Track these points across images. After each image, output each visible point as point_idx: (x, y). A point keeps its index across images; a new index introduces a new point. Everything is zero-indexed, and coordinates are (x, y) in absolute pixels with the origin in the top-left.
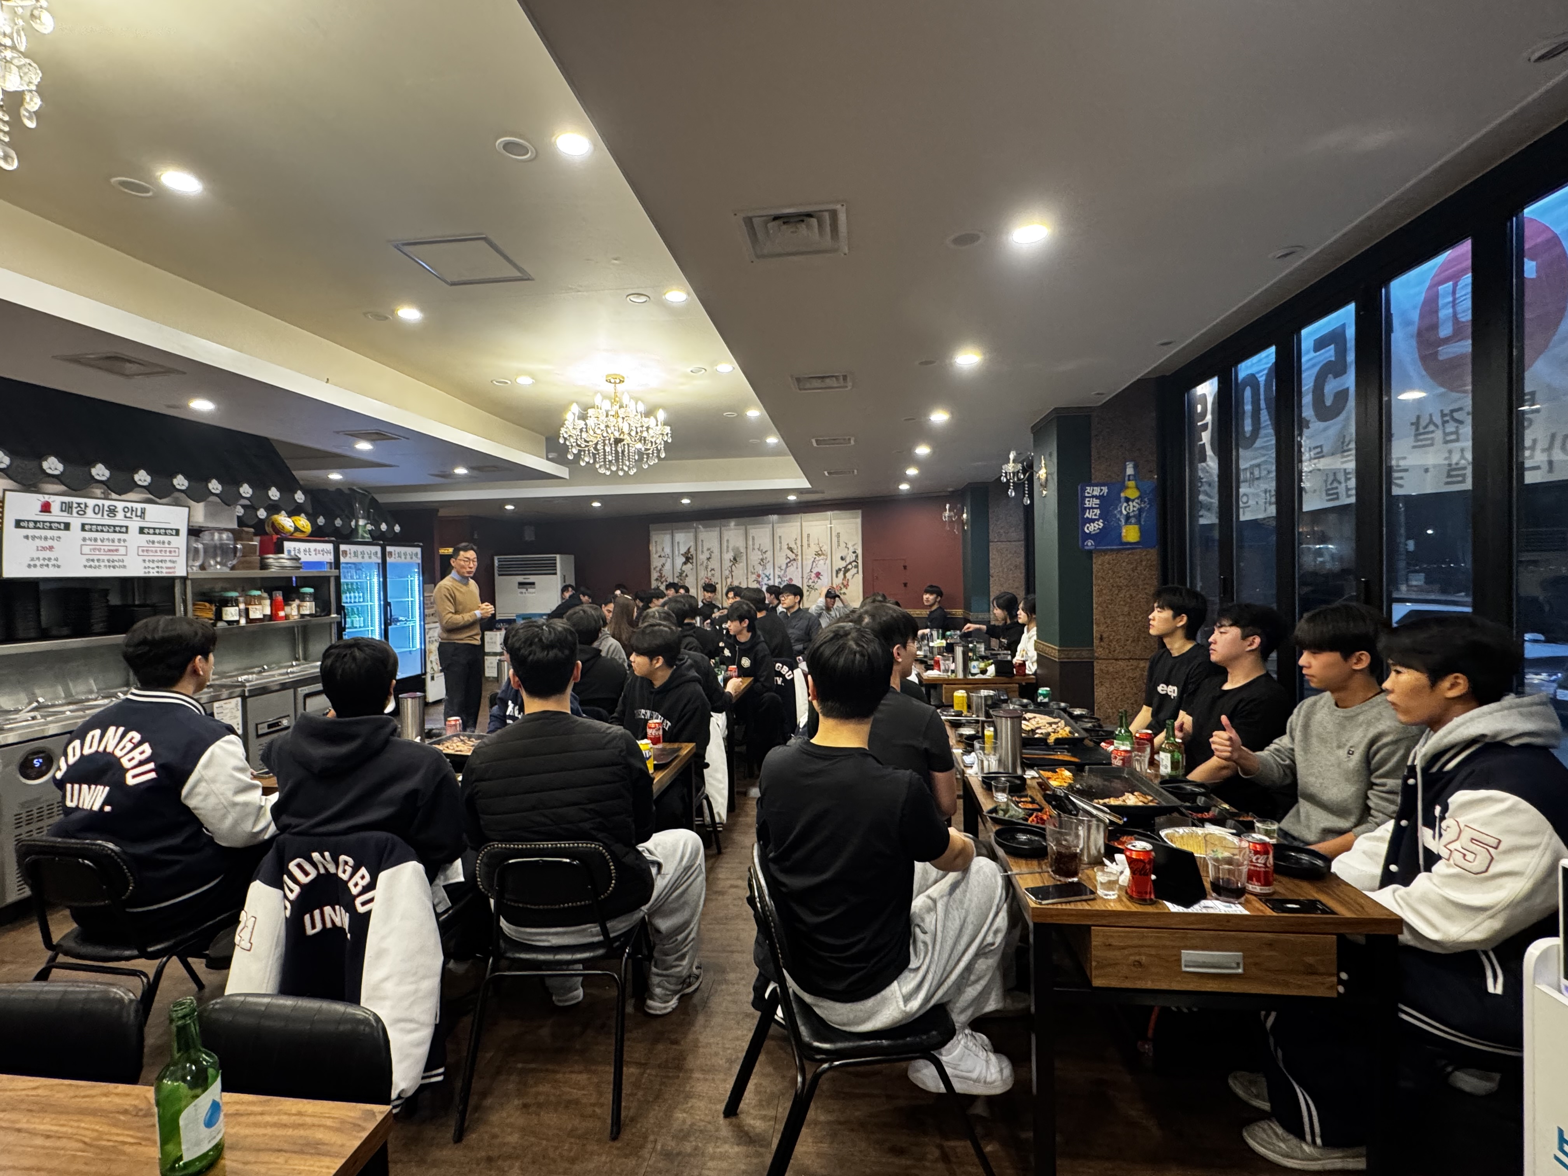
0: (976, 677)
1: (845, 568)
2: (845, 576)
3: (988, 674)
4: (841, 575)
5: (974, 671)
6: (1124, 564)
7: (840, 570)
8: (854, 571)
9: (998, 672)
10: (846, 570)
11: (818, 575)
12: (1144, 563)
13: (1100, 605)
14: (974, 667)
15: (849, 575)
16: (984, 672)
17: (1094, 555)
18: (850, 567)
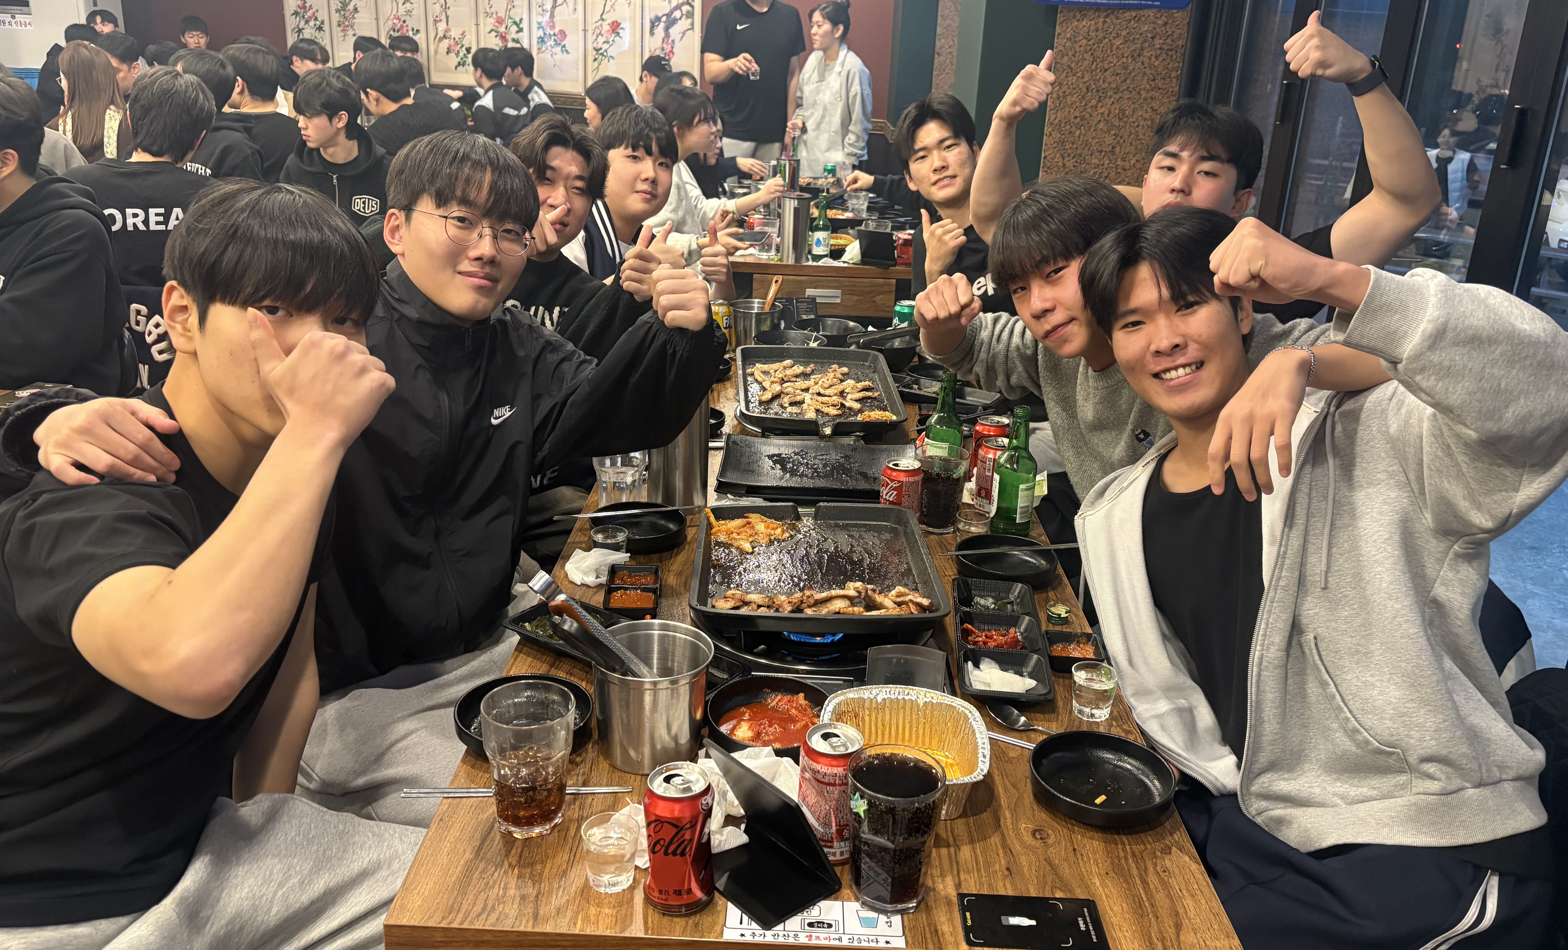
0: (820, 263)
1: (668, 15)
2: (667, 35)
3: (846, 257)
4: (660, 30)
5: (818, 251)
6: (1118, 42)
7: (658, 19)
8: (684, 24)
9: (867, 254)
10: (671, 22)
11: (615, 27)
12: (1158, 42)
13: (1058, 127)
14: (818, 242)
15: (675, 31)
16: (837, 253)
17: (1060, 18)
18: (677, 14)
